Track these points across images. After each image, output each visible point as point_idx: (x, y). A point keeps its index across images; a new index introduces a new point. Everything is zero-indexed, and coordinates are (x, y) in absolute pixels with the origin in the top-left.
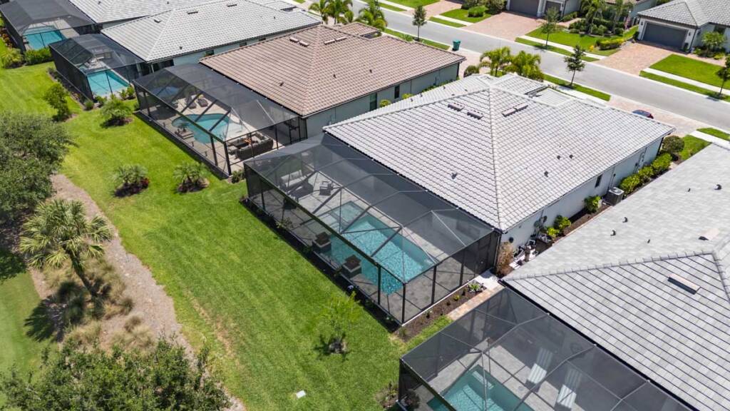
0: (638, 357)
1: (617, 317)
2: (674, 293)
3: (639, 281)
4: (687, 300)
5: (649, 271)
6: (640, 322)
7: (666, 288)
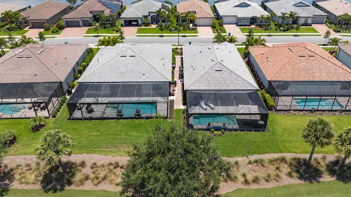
0: (224, 87)
1: (214, 83)
2: (219, 73)
3: (211, 74)
4: (222, 73)
5: (211, 71)
6: (218, 81)
7: (217, 73)
